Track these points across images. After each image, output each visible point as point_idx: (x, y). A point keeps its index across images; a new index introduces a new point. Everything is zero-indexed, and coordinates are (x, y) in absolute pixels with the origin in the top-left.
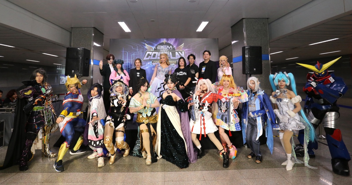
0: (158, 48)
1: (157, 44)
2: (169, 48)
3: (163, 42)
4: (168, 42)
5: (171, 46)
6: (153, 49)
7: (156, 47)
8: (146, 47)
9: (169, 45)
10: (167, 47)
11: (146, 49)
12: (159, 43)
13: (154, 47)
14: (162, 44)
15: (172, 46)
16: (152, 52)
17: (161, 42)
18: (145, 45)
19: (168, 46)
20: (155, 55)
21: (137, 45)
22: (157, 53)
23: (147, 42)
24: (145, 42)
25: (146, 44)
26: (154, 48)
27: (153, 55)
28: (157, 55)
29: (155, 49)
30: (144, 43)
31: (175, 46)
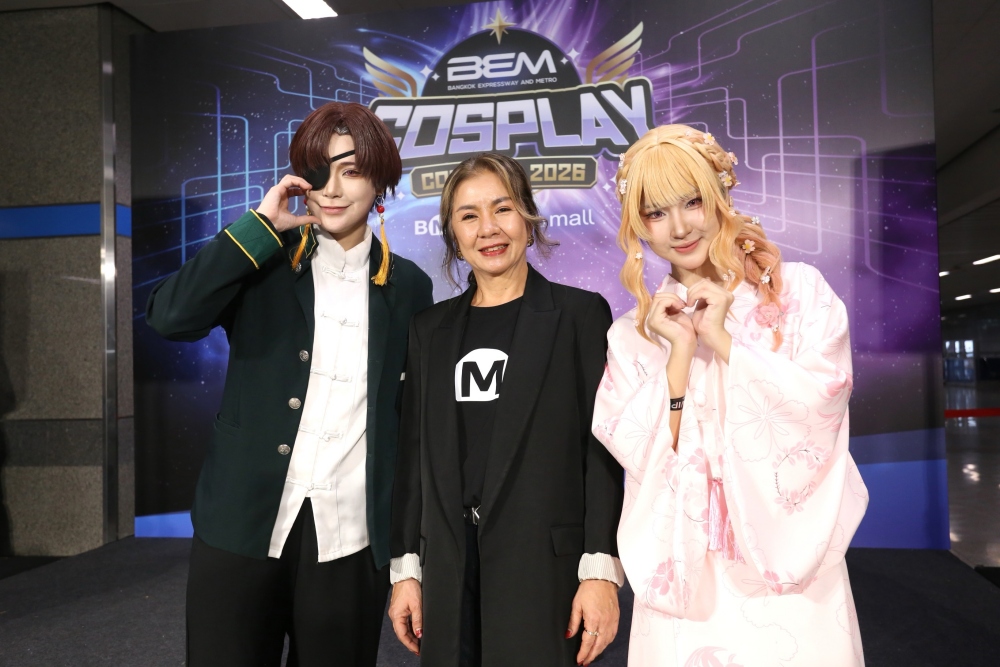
0: (451, 78)
1: (448, 46)
2: (534, 70)
3: (485, 27)
4: (524, 26)
5: (546, 55)
6: (421, 84)
7: (441, 67)
8: (370, 75)
9: (533, 44)
10: (514, 61)
11: (371, 90)
12: (457, 40)
13: (427, 71)
14: (483, 44)
15: (557, 54)
16: (414, 103)
17: (474, 30)
18: (362, 62)
19: (523, 57)
20: (430, 127)
21: (309, 64)
22: (443, 112)
23: (376, 40)
24: (364, 42)
25: (367, 54)
26: (422, 75)
27: (415, 127)
28: (444, 124)
29: (430, 81)
30: (353, 48)
31: (573, 54)
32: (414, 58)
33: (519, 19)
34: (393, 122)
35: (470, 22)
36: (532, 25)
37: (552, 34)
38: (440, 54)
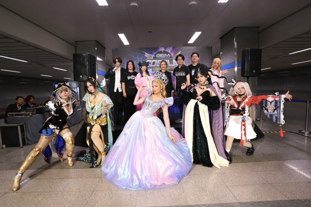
0: (157, 57)
2: (167, 56)
3: (161, 50)
4: (166, 51)
5: (169, 54)
6: (153, 57)
7: (155, 55)
8: (146, 56)
9: (167, 53)
10: (165, 55)
11: (146, 58)
13: (153, 55)
14: (161, 52)
15: (170, 54)
16: (152, 60)
19: (166, 54)
20: (154, 63)
21: (139, 54)
22: (156, 61)
23: (147, 51)
25: (146, 53)
26: (153, 56)
27: (152, 63)
28: (156, 62)
29: (154, 57)
30: (144, 52)
31: (172, 54)
32: (152, 54)
33: (165, 50)
34: (149, 62)
35: (159, 50)
36: (167, 50)
37: (169, 52)
38: (155, 53)
